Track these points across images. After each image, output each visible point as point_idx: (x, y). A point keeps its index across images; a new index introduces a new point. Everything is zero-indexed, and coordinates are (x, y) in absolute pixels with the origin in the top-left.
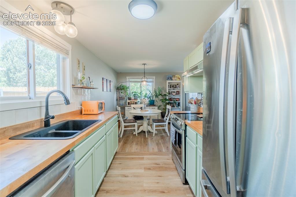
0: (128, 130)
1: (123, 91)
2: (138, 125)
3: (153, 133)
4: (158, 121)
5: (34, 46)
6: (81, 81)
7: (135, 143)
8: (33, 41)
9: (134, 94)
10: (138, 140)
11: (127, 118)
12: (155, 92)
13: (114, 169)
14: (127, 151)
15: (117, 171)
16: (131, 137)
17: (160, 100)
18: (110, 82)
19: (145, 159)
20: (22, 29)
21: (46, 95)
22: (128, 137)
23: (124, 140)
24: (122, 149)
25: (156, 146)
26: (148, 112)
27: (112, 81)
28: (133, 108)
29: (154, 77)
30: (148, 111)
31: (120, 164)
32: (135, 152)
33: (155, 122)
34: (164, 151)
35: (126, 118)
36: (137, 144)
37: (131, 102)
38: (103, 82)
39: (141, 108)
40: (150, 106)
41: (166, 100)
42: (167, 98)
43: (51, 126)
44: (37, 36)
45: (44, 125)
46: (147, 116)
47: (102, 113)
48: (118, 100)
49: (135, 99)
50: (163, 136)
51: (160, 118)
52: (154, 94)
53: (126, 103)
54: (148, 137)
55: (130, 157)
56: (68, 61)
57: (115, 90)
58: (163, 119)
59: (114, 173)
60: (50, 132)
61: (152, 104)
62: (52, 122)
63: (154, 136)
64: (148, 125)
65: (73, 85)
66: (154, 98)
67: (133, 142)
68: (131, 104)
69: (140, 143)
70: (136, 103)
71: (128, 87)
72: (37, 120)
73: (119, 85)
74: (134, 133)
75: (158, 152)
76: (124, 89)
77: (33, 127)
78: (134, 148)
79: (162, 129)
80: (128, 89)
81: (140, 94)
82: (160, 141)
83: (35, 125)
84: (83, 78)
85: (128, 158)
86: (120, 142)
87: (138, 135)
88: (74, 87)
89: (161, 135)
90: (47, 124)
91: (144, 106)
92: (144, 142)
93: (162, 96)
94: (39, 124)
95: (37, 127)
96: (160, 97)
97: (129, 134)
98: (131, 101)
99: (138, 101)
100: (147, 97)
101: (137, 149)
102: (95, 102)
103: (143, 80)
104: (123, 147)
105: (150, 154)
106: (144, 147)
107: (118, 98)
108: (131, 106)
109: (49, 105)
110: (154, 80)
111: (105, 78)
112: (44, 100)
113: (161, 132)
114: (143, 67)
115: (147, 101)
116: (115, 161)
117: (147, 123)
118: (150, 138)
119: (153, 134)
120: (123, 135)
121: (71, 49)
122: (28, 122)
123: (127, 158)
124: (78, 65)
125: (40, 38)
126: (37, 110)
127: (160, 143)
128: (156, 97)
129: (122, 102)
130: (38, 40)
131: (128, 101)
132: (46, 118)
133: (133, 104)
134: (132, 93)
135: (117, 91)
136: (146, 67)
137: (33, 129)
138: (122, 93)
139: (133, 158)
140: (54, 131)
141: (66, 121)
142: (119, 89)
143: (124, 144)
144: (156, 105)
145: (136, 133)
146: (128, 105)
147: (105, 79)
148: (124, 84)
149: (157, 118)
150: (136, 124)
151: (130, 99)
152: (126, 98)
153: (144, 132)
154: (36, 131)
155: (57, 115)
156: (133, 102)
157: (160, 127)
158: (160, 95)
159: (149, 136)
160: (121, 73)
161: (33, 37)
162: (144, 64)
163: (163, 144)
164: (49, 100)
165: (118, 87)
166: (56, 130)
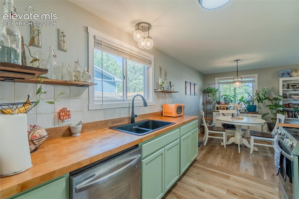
0: (215, 138)
1: (210, 94)
2: (228, 135)
3: (250, 149)
4: (263, 135)
5: (126, 62)
6: (161, 85)
7: (220, 156)
8: (126, 59)
9: (225, 98)
10: (227, 153)
11: (215, 125)
12: (258, 94)
13: (190, 177)
14: (208, 162)
15: (193, 180)
16: (218, 148)
17: (267, 106)
18: (195, 85)
19: (230, 178)
20: (118, 51)
21: (132, 98)
22: (213, 146)
23: (208, 149)
24: (203, 159)
25: (253, 168)
26: (243, 121)
27: (197, 84)
28: (222, 114)
29: (256, 75)
30: (242, 119)
31: (198, 173)
32: (218, 166)
33: (253, 136)
34: (265, 178)
35: (213, 125)
36: (223, 158)
37: (221, 107)
38: (186, 86)
39: (233, 115)
40: (248, 113)
41: (277, 105)
42: (281, 103)
43: (135, 123)
44: (127, 54)
45: (130, 122)
46: (241, 126)
47: (181, 116)
48: (205, 104)
49: (226, 104)
50: (267, 156)
51: (266, 130)
52: (255, 98)
53: (214, 107)
54: (242, 153)
55: (211, 171)
56: (151, 70)
57: (202, 93)
58: (269, 133)
59: (188, 180)
60: (134, 128)
61: (251, 110)
62: (136, 120)
63: (251, 153)
64: (243, 137)
65: (155, 90)
66: (256, 103)
67: (218, 154)
68: (221, 109)
69: (228, 157)
70: (227, 109)
71: (217, 90)
72: (127, 117)
73: (206, 88)
74: (222, 144)
75: (254, 176)
76: (211, 92)
77: (124, 122)
78: (218, 161)
79: (269, 147)
80: (217, 91)
81: (233, 98)
82: (261, 163)
83: (125, 121)
84: (163, 83)
85: (208, 171)
86: (203, 150)
87: (226, 147)
88: (155, 91)
89: (265, 155)
90: (133, 121)
91: (236, 112)
92: (234, 157)
93: (270, 100)
94: (128, 120)
95: (126, 122)
96: (267, 102)
97: (216, 143)
98: (221, 105)
99: (230, 106)
100: (244, 102)
101: (222, 164)
102: (174, 105)
103: (235, 80)
104: (205, 156)
105: (240, 176)
106: (233, 163)
107: (205, 102)
108: (219, 112)
109: (134, 106)
110: (256, 79)
111: (189, 81)
112: (131, 102)
113: (266, 151)
114: (235, 64)
115: (244, 106)
116: (193, 169)
117: (240, 135)
118: (244, 155)
119: (250, 151)
120: (207, 143)
121: (154, 59)
122: (121, 118)
123: (207, 169)
124: (160, 72)
125: (130, 55)
126: (127, 109)
127: (261, 166)
128: (259, 102)
129: (210, 107)
130: (128, 57)
131: (217, 105)
132: (132, 116)
133: (224, 109)
134: (222, 96)
135: (203, 95)
136: (240, 63)
137: (124, 124)
138: (209, 96)
139: (214, 173)
140: (137, 127)
141: (147, 120)
142: (206, 92)
143: (206, 153)
144: (260, 112)
145: (224, 143)
146: (216, 111)
147: (188, 83)
148: (212, 86)
149: (260, 131)
150: (224, 133)
151: (219, 103)
152: (214, 102)
153: (237, 145)
154: (124, 125)
155: (141, 115)
156: (223, 107)
157: (265, 144)
158: (265, 99)
159: (243, 151)
160: (208, 74)
161: (125, 56)
162: (237, 61)
163: (265, 168)
164: (134, 102)
165: (204, 90)
166: (138, 127)
